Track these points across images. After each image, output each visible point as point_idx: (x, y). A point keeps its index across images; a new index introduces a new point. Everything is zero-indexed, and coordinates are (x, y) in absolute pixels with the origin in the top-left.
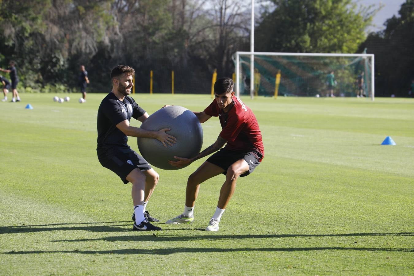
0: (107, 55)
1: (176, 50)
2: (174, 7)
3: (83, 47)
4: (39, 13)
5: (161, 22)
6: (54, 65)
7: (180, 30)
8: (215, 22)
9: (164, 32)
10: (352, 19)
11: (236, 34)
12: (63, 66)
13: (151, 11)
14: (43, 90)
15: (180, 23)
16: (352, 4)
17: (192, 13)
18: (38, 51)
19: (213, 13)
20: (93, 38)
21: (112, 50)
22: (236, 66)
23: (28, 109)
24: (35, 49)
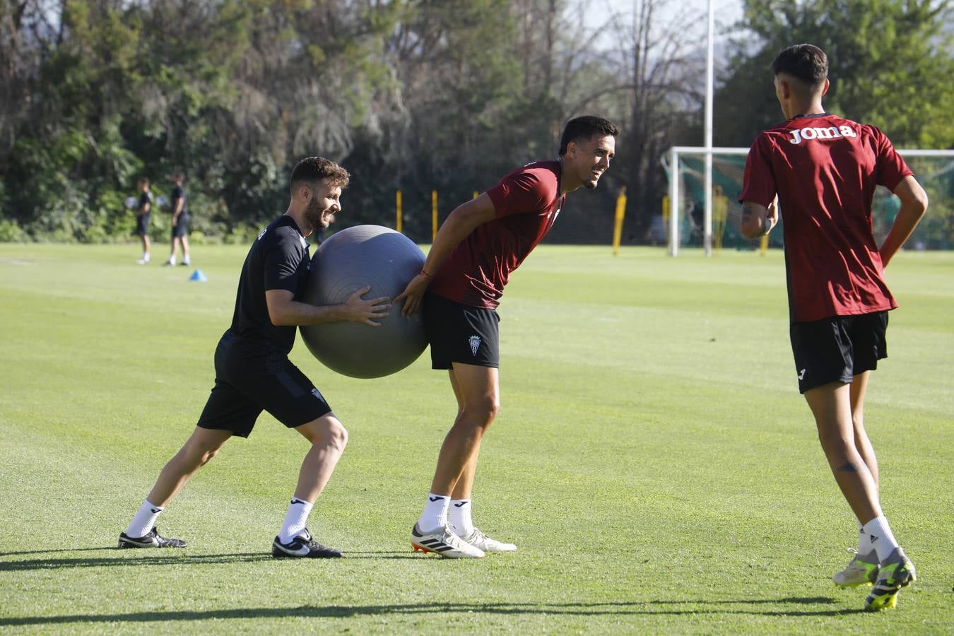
0: (373, 157)
1: (532, 145)
2: (528, 46)
3: (321, 140)
4: (221, 63)
5: (498, 79)
6: (255, 180)
7: (542, 97)
8: (622, 80)
9: (504, 104)
10: (944, 71)
11: (670, 105)
12: (275, 182)
13: (474, 55)
14: (230, 238)
15: (542, 82)
16: (943, 34)
17: (569, 60)
18: (218, 150)
19: (618, 57)
20: (343, 118)
21: (386, 146)
22: (670, 179)
23: (194, 282)
24: (213, 144)
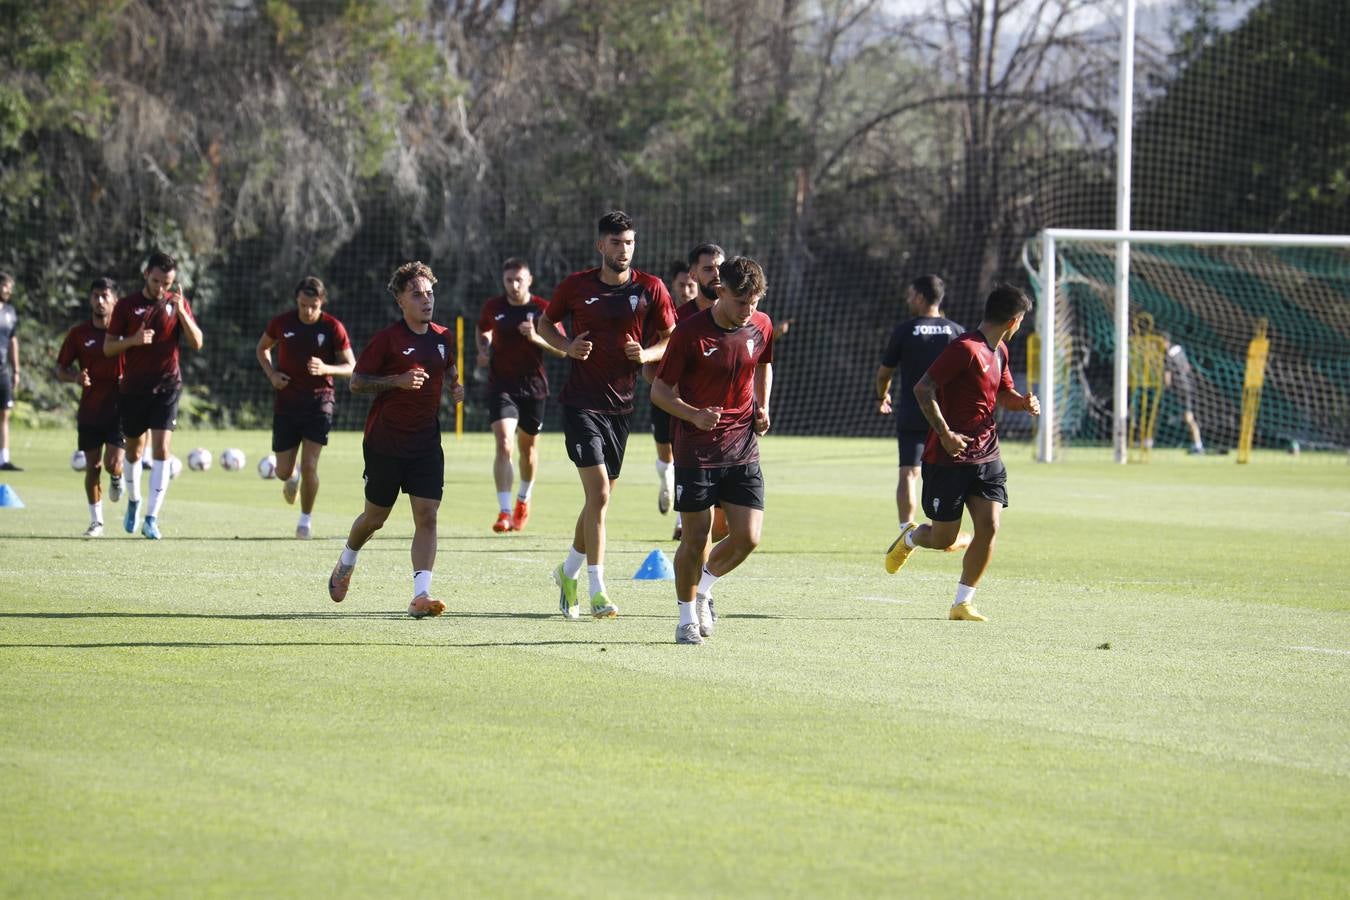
2: (741, 7)
5: (675, 79)
7: (771, 117)
8: (944, 82)
11: (1046, 136)
13: (625, 27)
15: (771, 87)
17: (832, 37)
19: (936, 33)
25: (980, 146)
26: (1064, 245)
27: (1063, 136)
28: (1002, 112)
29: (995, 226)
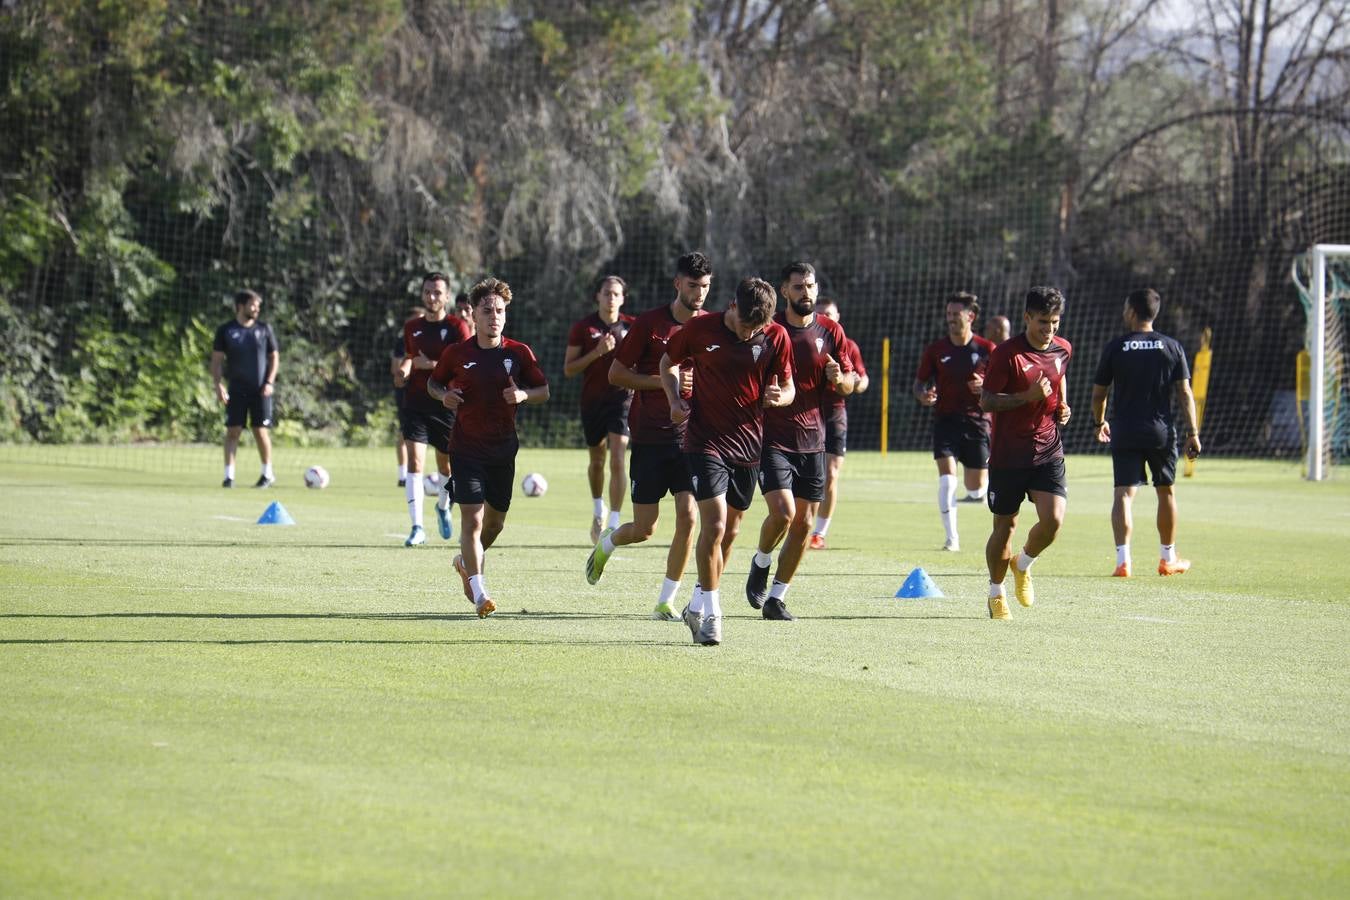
1: (1011, 237)
2: (1006, 22)
5: (938, 96)
7: (1035, 134)
8: (1211, 97)
11: (1317, 151)
13: (887, 44)
15: (1034, 103)
17: (1097, 53)
19: (1204, 47)
25: (1249, 161)
26: (1335, 261)
27: (1334, 151)
28: (1271, 127)
29: (1263, 242)
